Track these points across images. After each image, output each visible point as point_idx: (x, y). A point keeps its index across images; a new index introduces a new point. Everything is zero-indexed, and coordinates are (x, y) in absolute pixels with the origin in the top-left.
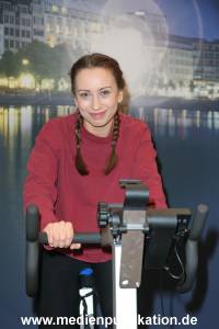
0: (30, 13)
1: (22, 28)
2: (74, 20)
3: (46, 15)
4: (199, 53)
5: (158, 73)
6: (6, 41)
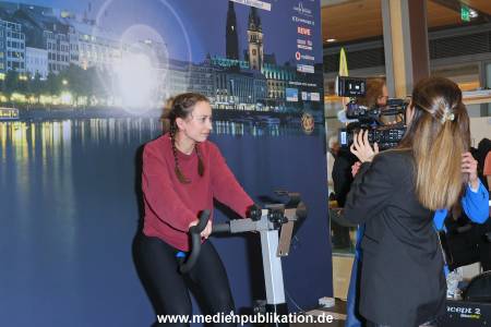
0: (68, 40)
1: (61, 53)
2: (100, 47)
3: (79, 43)
4: (189, 74)
5: (162, 90)
6: (50, 65)
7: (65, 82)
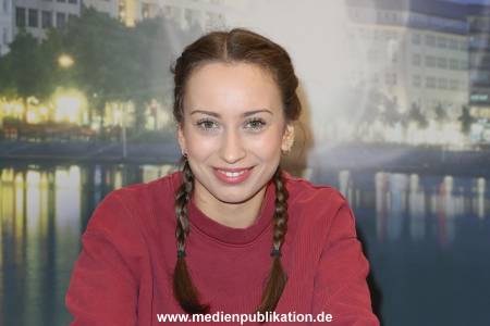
6: (19, 12)
7: (65, 61)
